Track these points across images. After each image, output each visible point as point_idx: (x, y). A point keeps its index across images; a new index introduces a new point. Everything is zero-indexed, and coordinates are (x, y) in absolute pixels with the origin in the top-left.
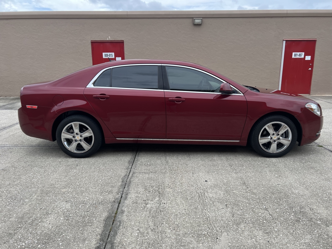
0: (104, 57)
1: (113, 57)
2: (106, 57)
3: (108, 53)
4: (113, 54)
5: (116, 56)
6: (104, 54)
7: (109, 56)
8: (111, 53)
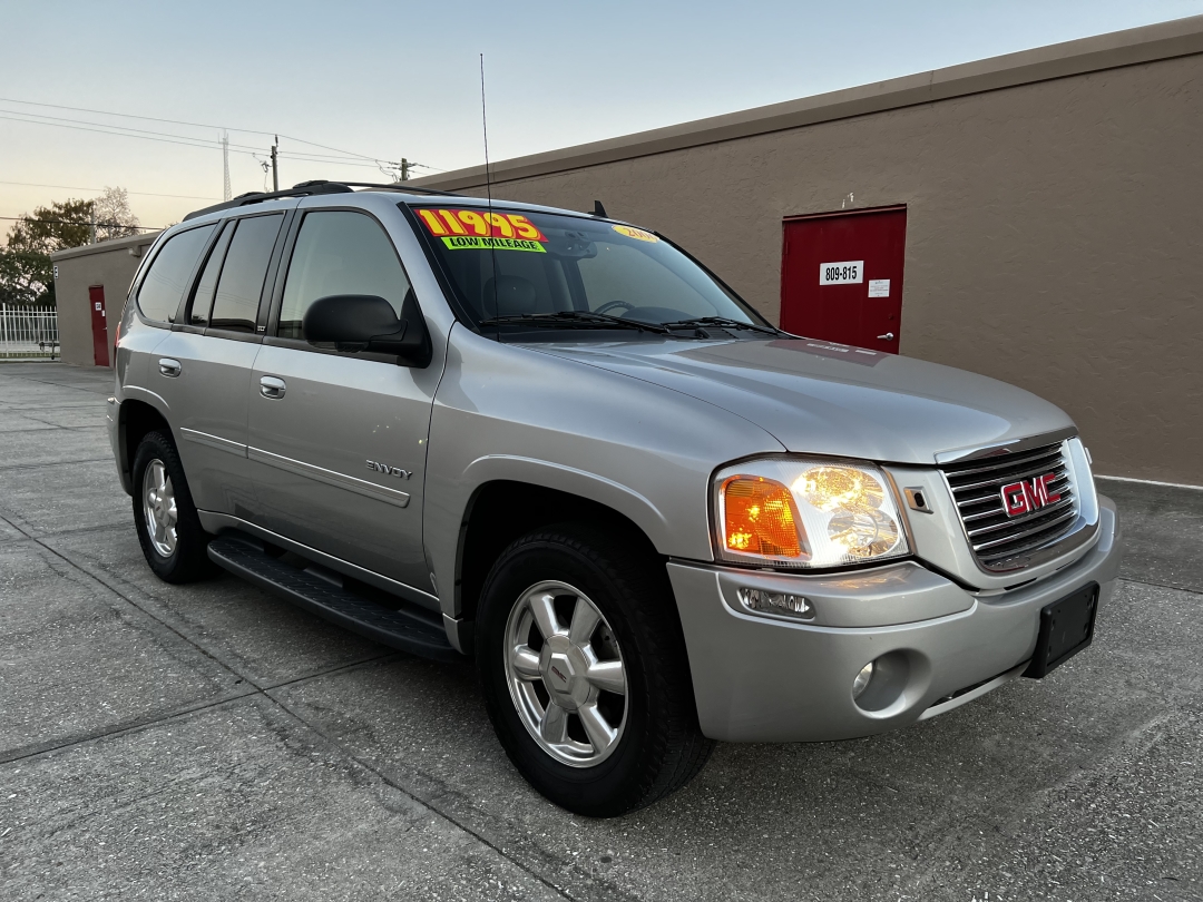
0: (823, 281)
1: (859, 280)
2: (830, 282)
3: (841, 265)
4: (860, 265)
5: (868, 276)
6: (824, 267)
7: (841, 277)
8: (849, 264)
